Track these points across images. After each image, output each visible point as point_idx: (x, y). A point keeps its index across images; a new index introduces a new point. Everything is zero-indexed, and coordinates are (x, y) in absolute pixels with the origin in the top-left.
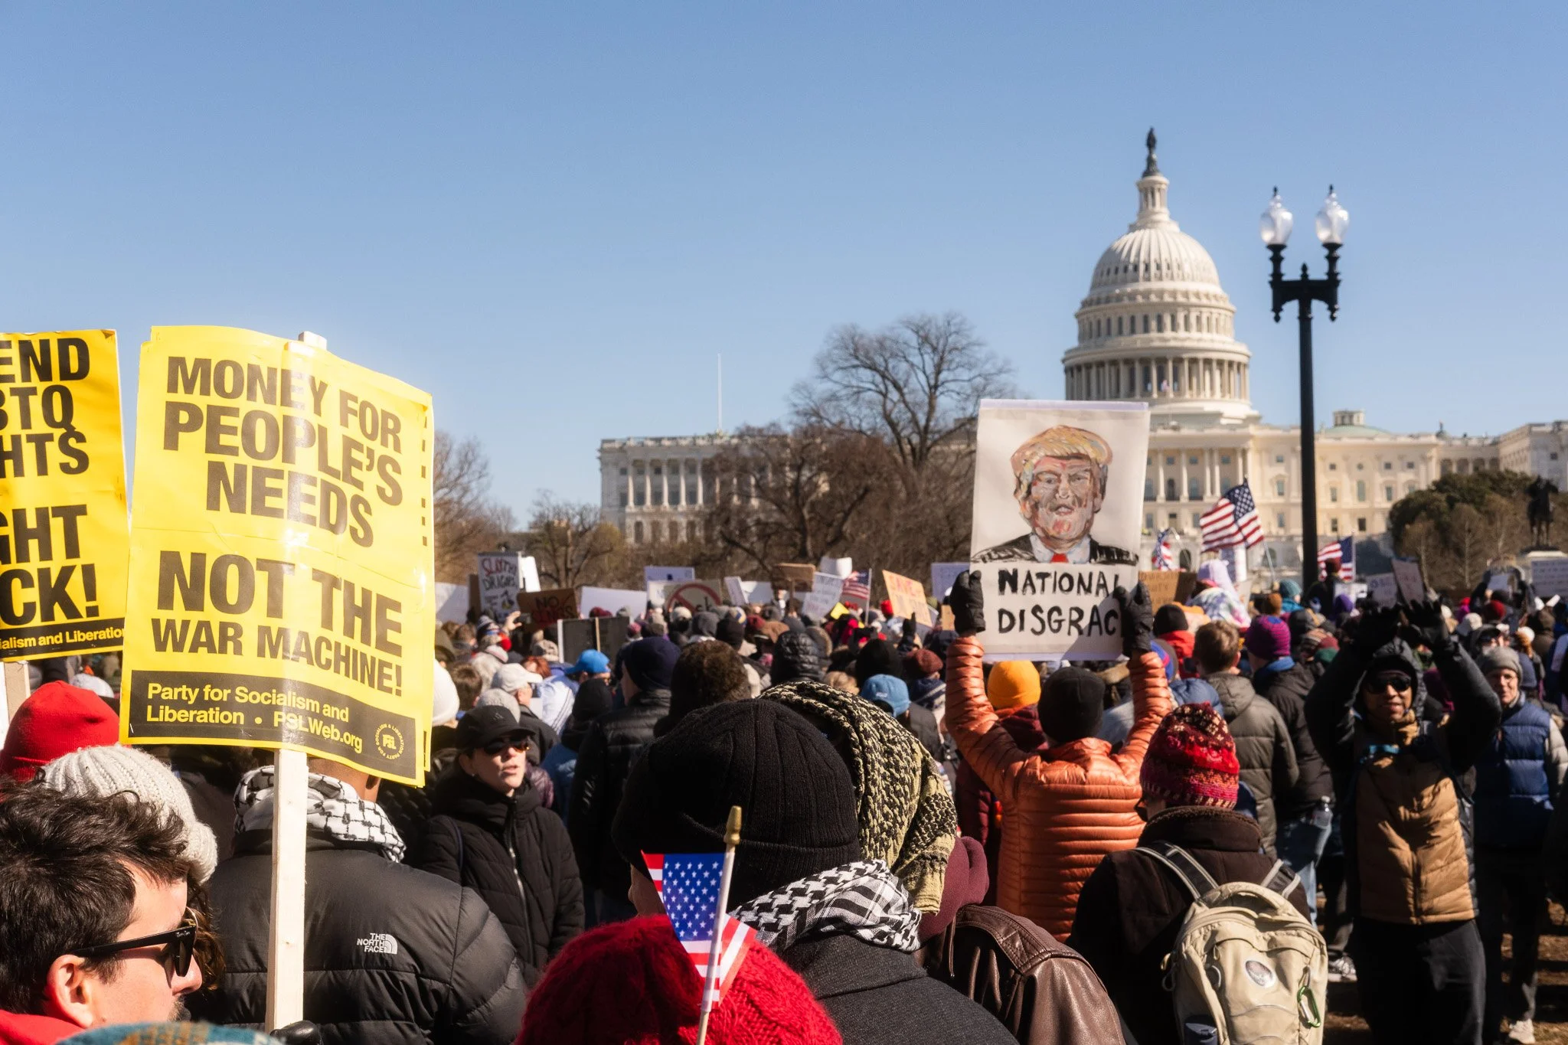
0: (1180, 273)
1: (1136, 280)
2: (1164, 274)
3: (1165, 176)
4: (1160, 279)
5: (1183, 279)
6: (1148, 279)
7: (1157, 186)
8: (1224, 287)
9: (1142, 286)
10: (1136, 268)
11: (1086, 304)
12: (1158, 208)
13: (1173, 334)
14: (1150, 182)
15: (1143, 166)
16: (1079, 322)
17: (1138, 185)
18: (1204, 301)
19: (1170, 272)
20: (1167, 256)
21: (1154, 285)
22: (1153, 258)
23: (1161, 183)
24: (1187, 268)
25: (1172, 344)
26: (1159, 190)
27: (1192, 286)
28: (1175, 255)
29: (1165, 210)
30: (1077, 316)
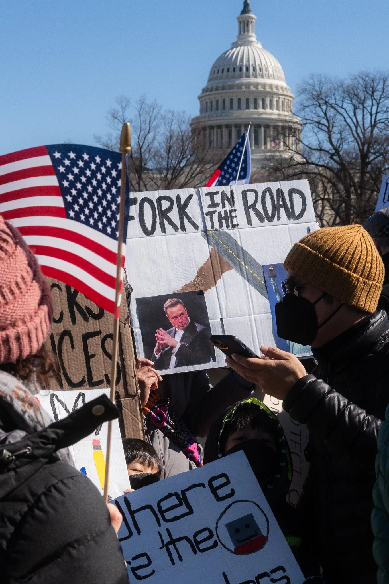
0: (267, 73)
1: (241, 77)
2: (258, 74)
3: (254, 14)
4: (256, 77)
5: (269, 77)
6: (248, 76)
7: (250, 20)
8: (287, 83)
9: (245, 80)
10: (241, 69)
11: (205, 90)
12: (250, 34)
13: (263, 111)
14: (247, 17)
15: (242, 8)
16: (200, 102)
17: (238, 19)
18: (281, 92)
19: (261, 73)
20: (259, 63)
21: (252, 80)
22: (251, 63)
23: (253, 18)
24: (271, 72)
25: (264, 116)
26: (252, 22)
27: (274, 82)
28: (264, 63)
29: (254, 35)
30: (200, 98)
